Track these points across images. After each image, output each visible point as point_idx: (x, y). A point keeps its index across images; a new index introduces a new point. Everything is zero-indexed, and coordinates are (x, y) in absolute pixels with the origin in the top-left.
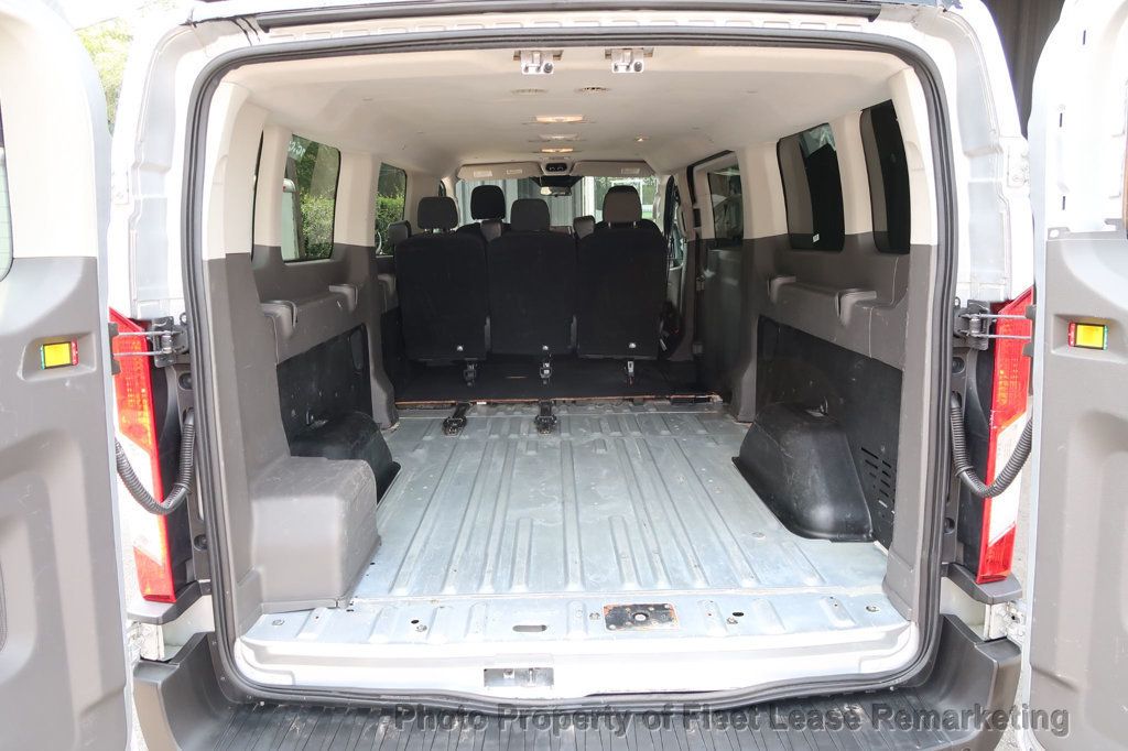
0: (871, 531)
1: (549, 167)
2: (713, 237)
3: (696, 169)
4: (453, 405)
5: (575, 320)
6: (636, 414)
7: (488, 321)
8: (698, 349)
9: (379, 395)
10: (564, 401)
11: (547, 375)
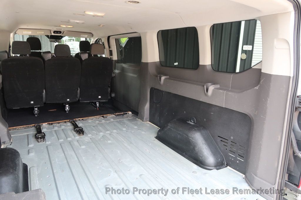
0: (225, 163)
1: (54, 32)
2: (117, 59)
3: (111, 38)
4: (33, 126)
5: (79, 89)
7: (44, 91)
10: (79, 120)
11: (68, 109)
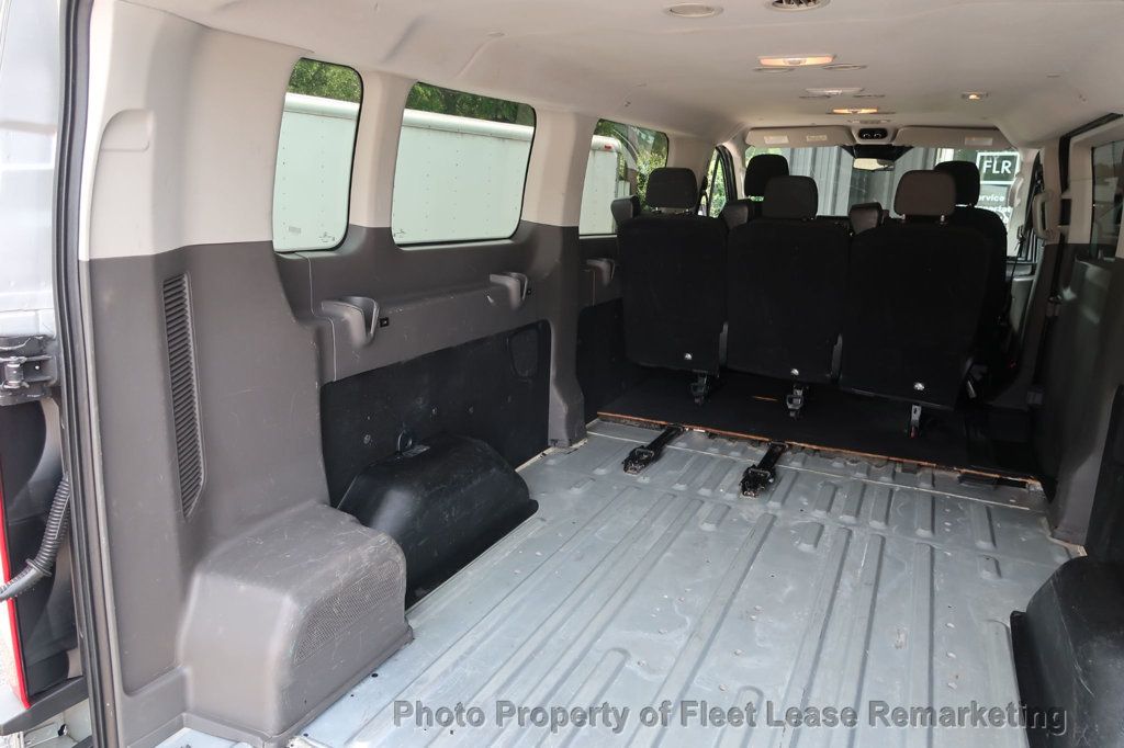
1: (862, 133)
2: (1087, 241)
3: (1074, 139)
4: (662, 427)
5: (840, 339)
6: (898, 487)
7: (726, 327)
8: (1036, 398)
9: (558, 408)
10: (804, 448)
11: (795, 405)
